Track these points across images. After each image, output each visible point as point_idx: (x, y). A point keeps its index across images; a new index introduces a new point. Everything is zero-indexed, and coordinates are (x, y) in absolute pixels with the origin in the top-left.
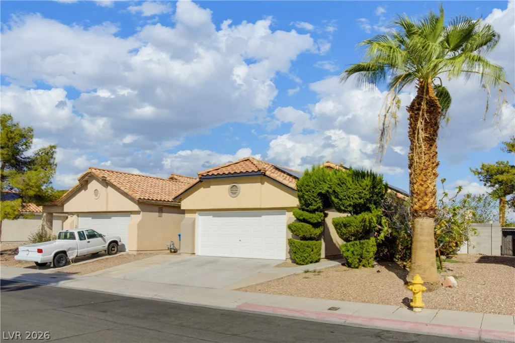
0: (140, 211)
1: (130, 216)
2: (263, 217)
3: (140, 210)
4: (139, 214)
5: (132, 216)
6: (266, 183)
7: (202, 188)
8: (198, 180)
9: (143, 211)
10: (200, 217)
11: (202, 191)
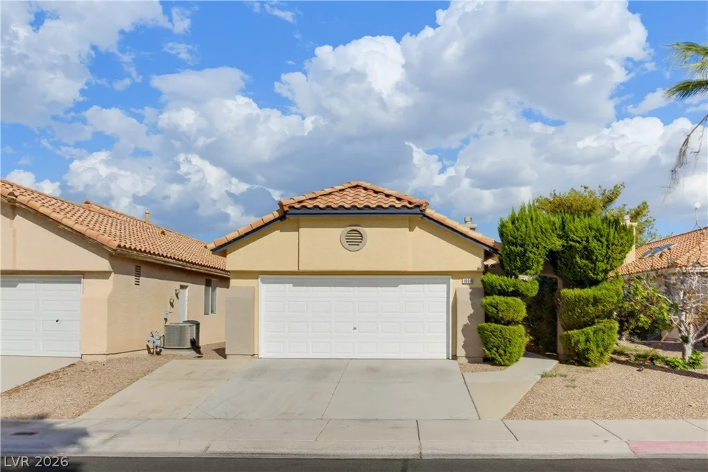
0: (109, 273)
1: (80, 283)
2: (402, 286)
3: (112, 270)
4: (107, 278)
5: (86, 282)
6: (417, 228)
7: (277, 232)
8: (277, 215)
9: (115, 273)
10: (264, 286)
11: (277, 238)
